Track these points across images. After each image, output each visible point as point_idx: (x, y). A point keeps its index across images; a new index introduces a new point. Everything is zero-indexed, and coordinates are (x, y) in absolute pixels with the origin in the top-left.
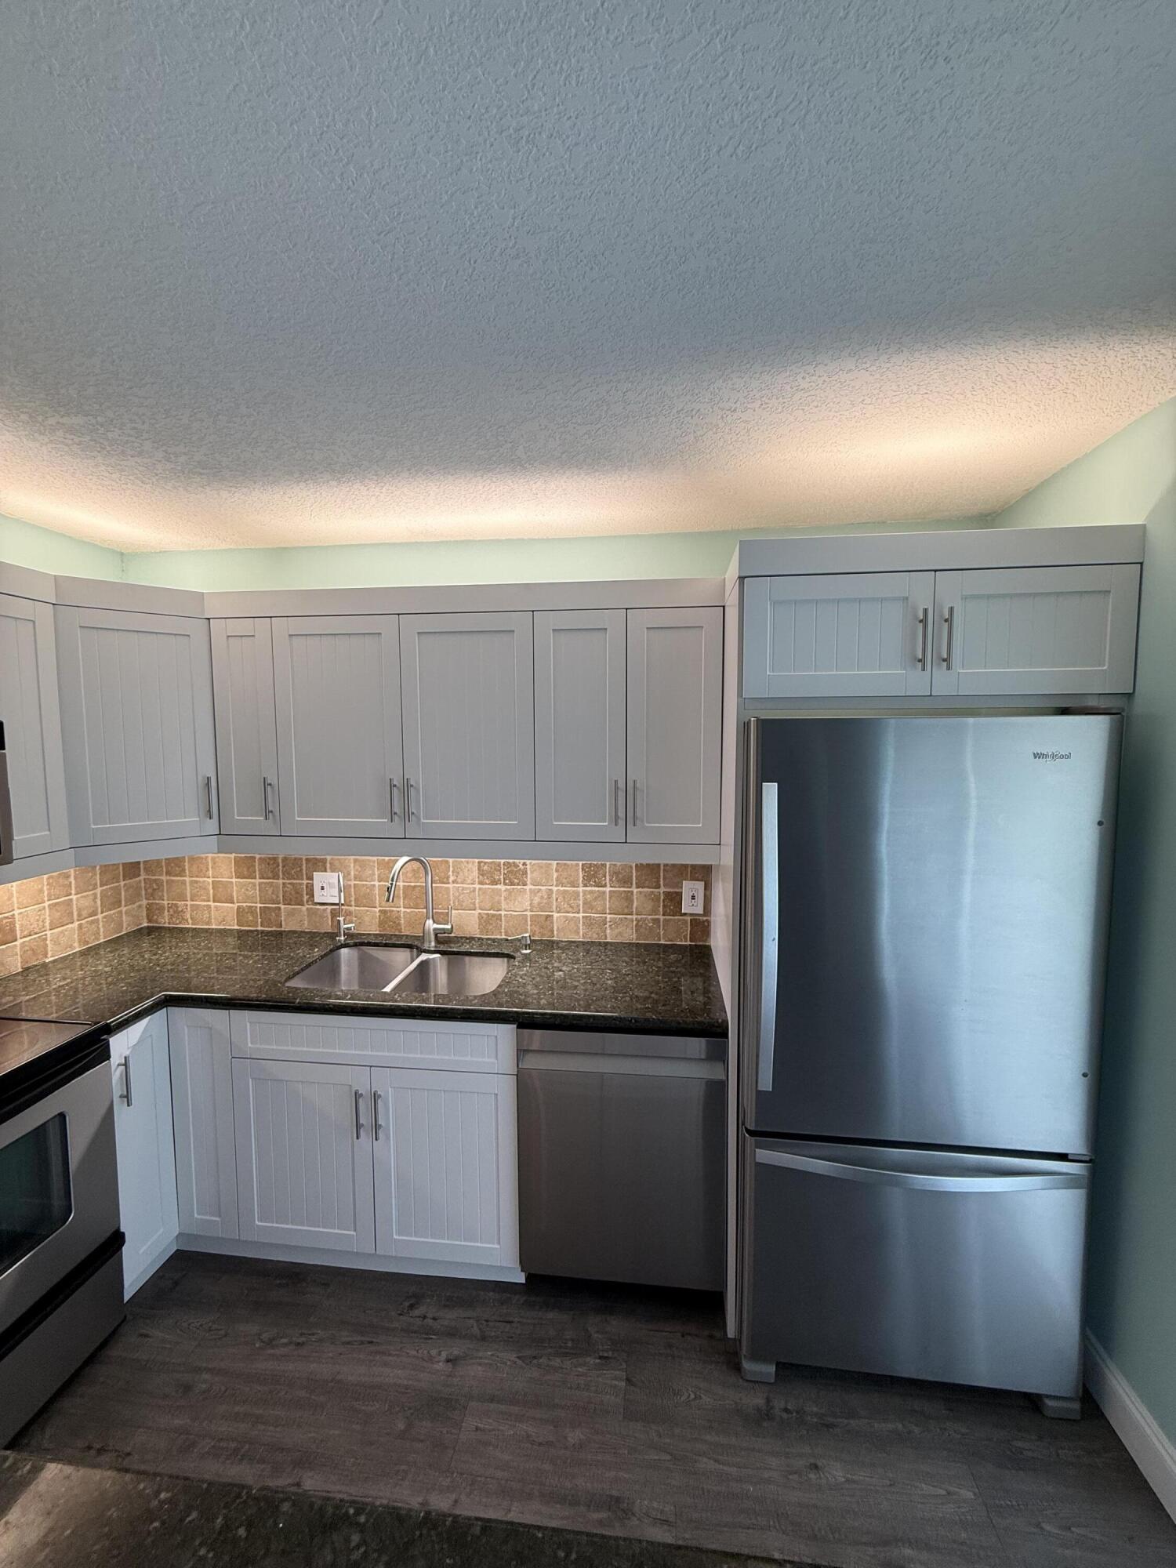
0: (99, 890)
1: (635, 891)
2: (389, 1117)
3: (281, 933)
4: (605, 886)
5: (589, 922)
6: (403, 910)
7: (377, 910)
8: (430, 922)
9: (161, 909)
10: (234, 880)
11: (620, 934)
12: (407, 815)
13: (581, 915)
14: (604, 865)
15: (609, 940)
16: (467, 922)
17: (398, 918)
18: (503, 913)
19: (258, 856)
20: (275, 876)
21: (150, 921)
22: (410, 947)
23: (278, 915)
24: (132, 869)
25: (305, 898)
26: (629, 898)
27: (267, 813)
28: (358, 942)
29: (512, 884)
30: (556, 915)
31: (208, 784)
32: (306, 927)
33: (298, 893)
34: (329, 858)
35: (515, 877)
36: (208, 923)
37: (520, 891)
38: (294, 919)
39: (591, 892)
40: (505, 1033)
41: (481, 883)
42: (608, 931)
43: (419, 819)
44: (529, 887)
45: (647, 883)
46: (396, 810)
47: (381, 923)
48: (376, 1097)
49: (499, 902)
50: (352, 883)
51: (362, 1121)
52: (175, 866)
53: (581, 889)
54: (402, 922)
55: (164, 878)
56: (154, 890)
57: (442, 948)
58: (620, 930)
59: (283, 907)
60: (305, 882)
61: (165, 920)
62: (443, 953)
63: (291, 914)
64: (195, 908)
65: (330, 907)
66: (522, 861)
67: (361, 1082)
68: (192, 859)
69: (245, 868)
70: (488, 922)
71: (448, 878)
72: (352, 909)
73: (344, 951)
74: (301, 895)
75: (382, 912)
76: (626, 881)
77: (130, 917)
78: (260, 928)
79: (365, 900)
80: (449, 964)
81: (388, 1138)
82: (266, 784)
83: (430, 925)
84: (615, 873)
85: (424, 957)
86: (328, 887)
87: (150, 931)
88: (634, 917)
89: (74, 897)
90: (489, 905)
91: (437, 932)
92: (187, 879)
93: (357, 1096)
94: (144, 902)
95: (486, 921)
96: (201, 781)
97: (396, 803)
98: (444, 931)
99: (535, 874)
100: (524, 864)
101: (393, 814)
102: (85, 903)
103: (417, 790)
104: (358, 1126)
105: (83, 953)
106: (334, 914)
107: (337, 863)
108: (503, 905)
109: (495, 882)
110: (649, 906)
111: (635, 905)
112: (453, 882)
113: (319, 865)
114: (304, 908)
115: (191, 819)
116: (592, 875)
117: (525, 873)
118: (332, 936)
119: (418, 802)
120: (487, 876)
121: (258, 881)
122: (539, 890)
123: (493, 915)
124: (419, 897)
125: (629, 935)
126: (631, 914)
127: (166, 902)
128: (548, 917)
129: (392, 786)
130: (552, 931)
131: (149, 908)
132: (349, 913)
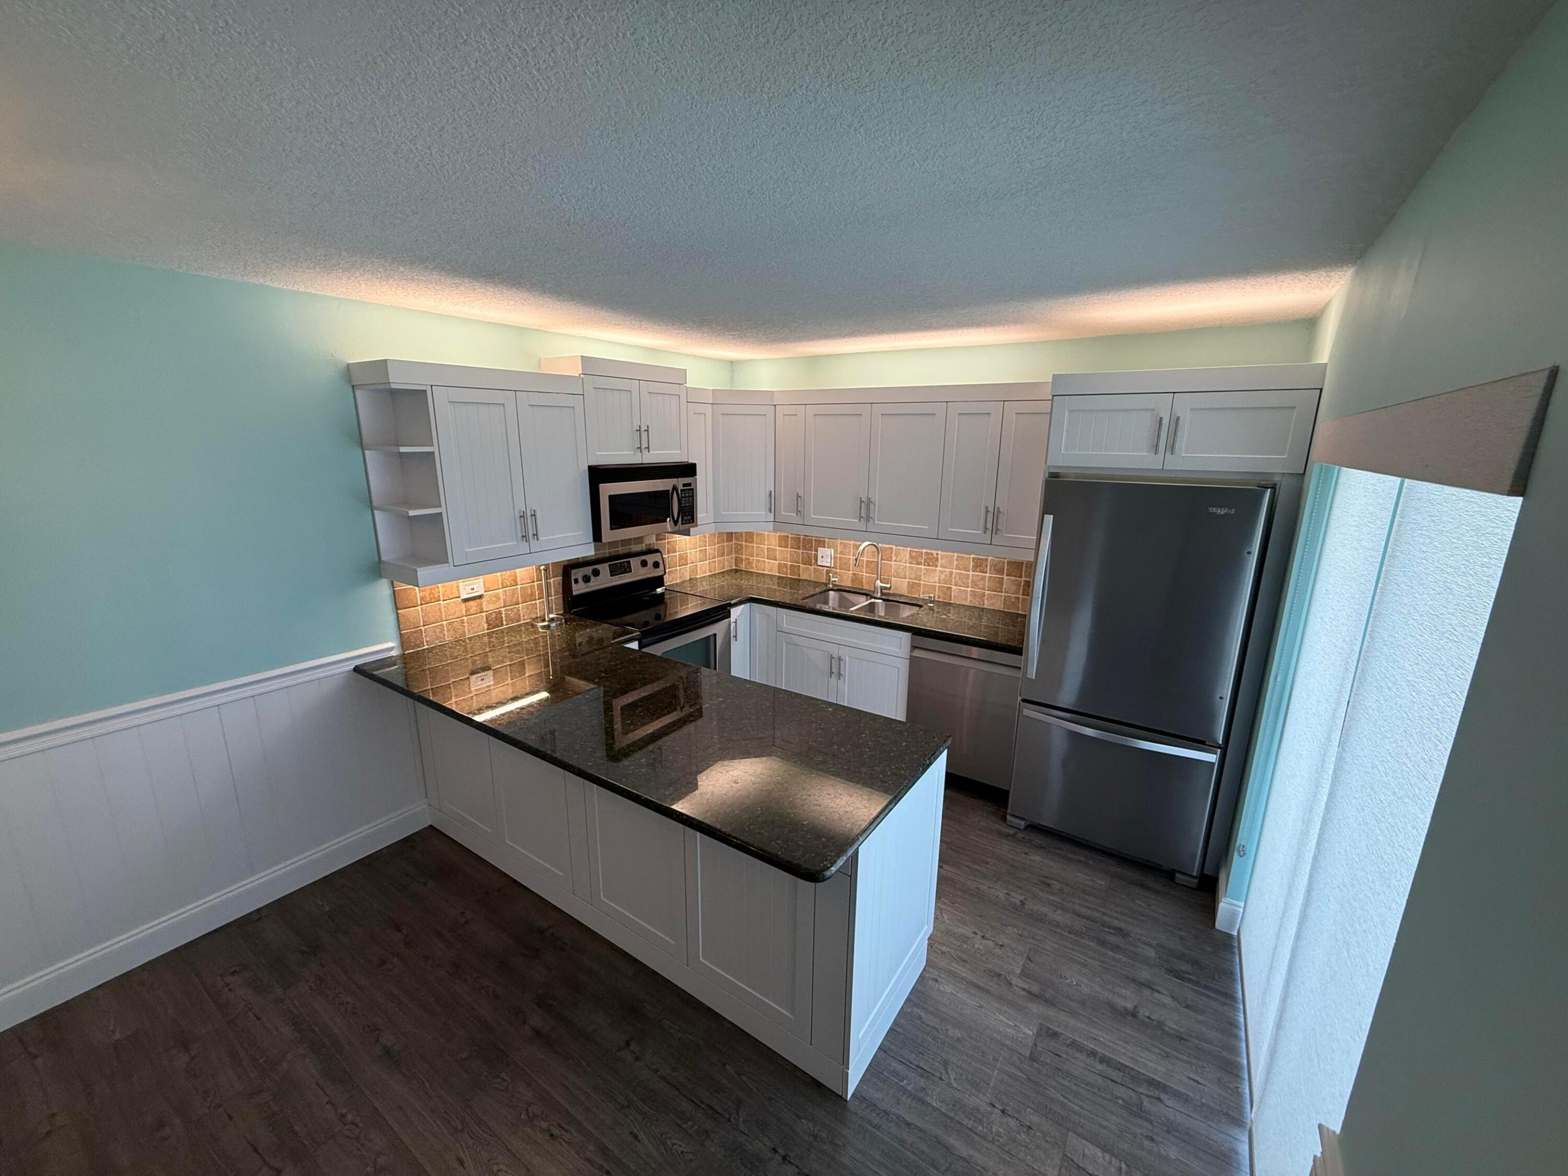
0: (716, 546)
1: (1006, 578)
2: (847, 670)
3: (799, 580)
4: (986, 572)
5: (974, 594)
6: (865, 574)
7: (851, 572)
8: (878, 582)
9: (742, 559)
10: (778, 548)
11: (993, 604)
12: (868, 518)
13: (969, 589)
14: (987, 560)
15: (985, 607)
16: (901, 586)
17: (862, 579)
18: (922, 582)
19: (790, 536)
20: (799, 548)
21: (736, 566)
22: (866, 595)
23: (799, 570)
24: (730, 536)
25: (813, 561)
26: (1001, 581)
27: (798, 512)
28: (840, 590)
29: (929, 565)
30: (954, 587)
31: (770, 495)
32: (813, 578)
33: (809, 558)
34: (827, 540)
35: (931, 561)
36: (764, 570)
37: (933, 570)
38: (807, 573)
39: (978, 575)
40: (906, 636)
41: (911, 563)
42: (986, 601)
43: (874, 521)
44: (939, 568)
45: (1013, 574)
46: (863, 515)
47: (853, 581)
48: (840, 659)
49: (920, 576)
50: (838, 556)
51: (833, 670)
52: (749, 536)
53: (971, 573)
54: (864, 581)
55: (744, 543)
56: (739, 549)
57: (883, 597)
58: (993, 601)
59: (801, 565)
60: (814, 553)
61: (743, 566)
62: (884, 600)
63: (805, 570)
64: (758, 561)
65: (826, 569)
66: (936, 552)
67: (835, 651)
68: (758, 535)
69: (783, 541)
70: (912, 587)
71: (891, 558)
72: (838, 570)
73: (831, 593)
74: (811, 560)
75: (854, 574)
76: (1001, 571)
77: (728, 563)
78: (789, 576)
79: (845, 566)
80: (886, 605)
81: (845, 680)
82: (798, 496)
83: (879, 583)
84: (994, 566)
85: (873, 600)
86: (826, 556)
87: (736, 571)
88: (1003, 594)
89: (708, 548)
90: (913, 576)
91: (882, 588)
92: (755, 545)
93: (832, 657)
94: (734, 556)
95: (912, 586)
96: (768, 493)
97: (863, 511)
98: (886, 588)
99: (943, 561)
100: (937, 554)
101: (861, 517)
102: (712, 551)
103: (875, 505)
104: (831, 673)
105: (710, 576)
106: (828, 572)
107: (831, 544)
108: (923, 578)
109: (920, 564)
110: (1014, 588)
111: (1004, 586)
112: (895, 561)
113: (821, 543)
114: (812, 568)
115: (762, 513)
116: (979, 565)
117: (937, 560)
118: (826, 584)
119: (874, 512)
120: (914, 559)
121: (789, 550)
122: (945, 571)
123: (916, 583)
124: (874, 567)
125: (999, 605)
126: (1001, 592)
127: (744, 557)
128: (949, 588)
129: (861, 502)
130: (951, 597)
131: (736, 559)
132: (836, 573)
